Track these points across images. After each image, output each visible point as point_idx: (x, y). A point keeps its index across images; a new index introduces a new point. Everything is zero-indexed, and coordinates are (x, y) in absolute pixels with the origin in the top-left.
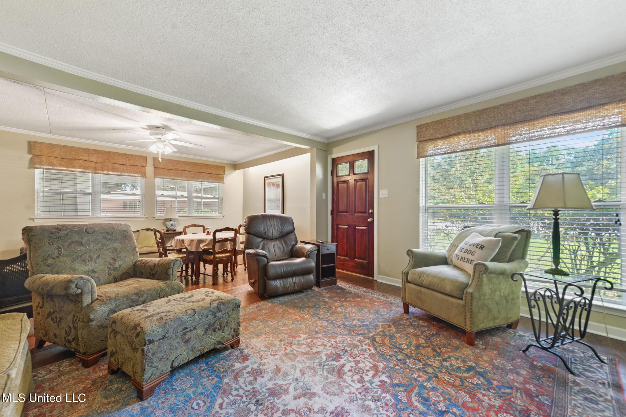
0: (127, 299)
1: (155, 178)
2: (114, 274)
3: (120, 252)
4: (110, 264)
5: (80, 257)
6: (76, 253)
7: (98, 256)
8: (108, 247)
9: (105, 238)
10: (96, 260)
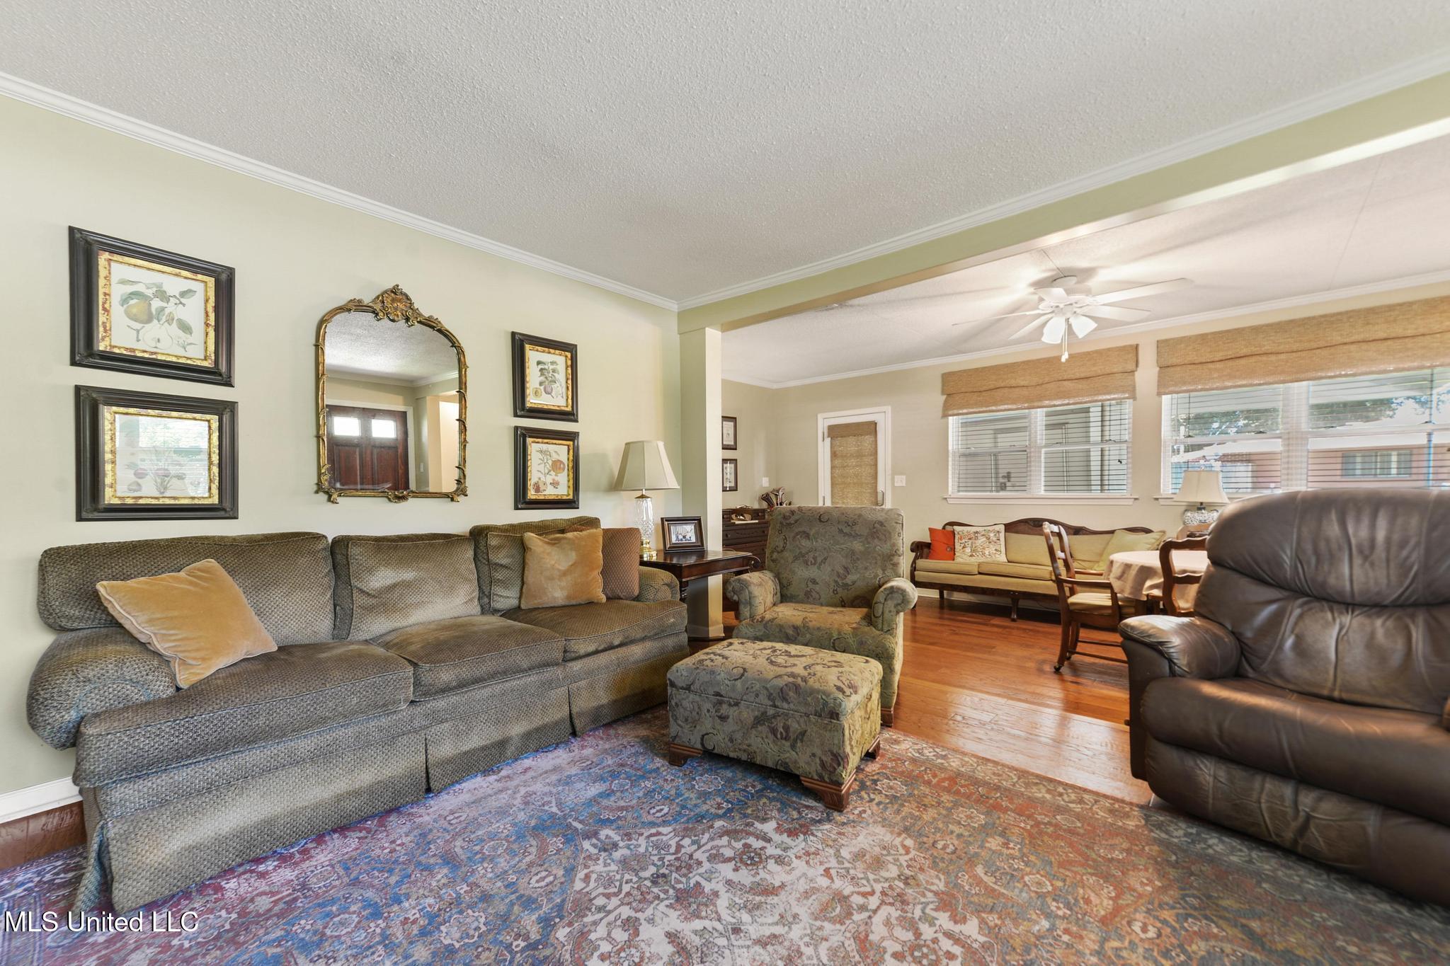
0: (781, 630)
1: (1160, 394)
2: (842, 593)
3: (858, 559)
4: (839, 576)
5: (803, 556)
6: (799, 548)
7: (825, 559)
8: (843, 546)
9: (841, 531)
10: (820, 564)
